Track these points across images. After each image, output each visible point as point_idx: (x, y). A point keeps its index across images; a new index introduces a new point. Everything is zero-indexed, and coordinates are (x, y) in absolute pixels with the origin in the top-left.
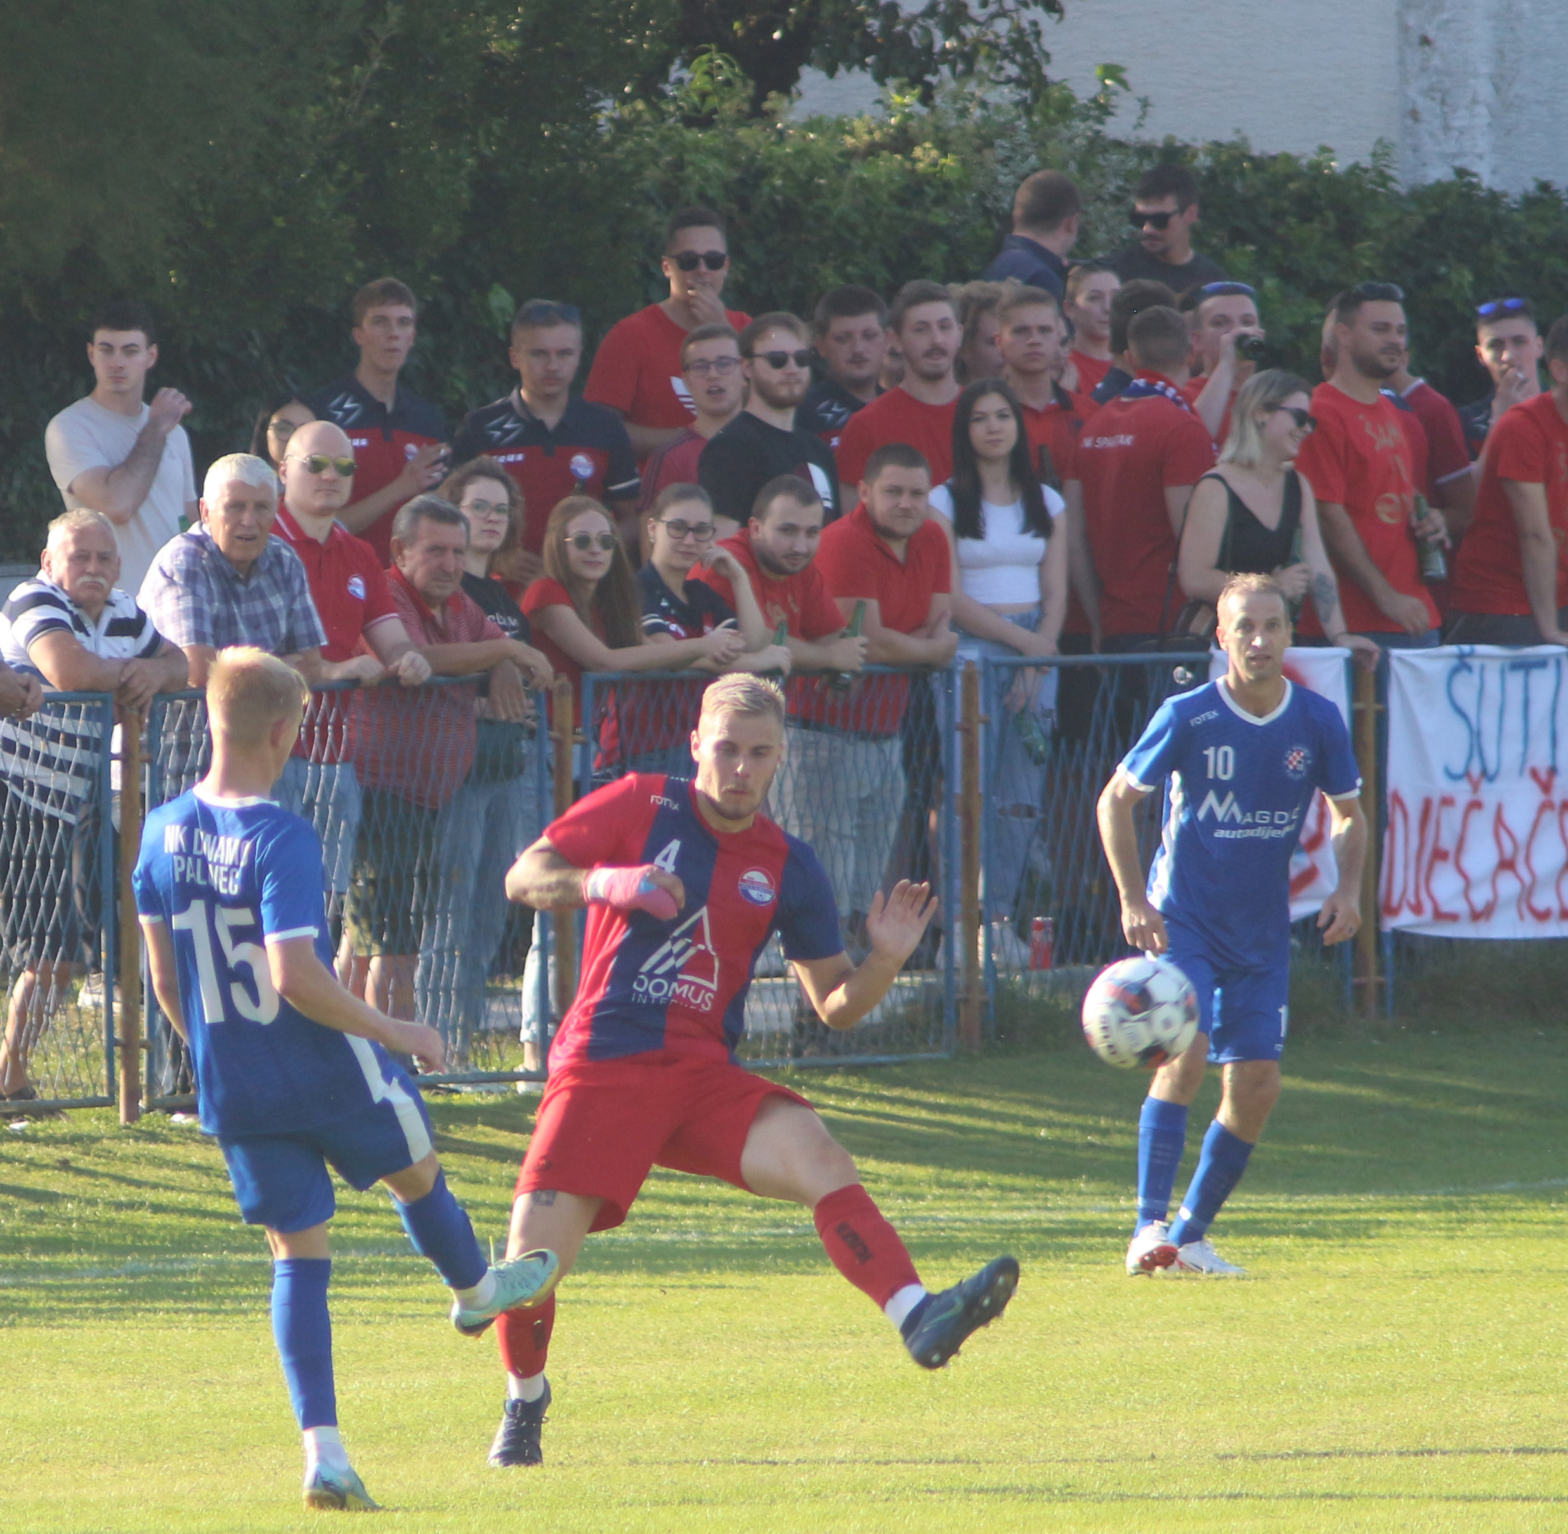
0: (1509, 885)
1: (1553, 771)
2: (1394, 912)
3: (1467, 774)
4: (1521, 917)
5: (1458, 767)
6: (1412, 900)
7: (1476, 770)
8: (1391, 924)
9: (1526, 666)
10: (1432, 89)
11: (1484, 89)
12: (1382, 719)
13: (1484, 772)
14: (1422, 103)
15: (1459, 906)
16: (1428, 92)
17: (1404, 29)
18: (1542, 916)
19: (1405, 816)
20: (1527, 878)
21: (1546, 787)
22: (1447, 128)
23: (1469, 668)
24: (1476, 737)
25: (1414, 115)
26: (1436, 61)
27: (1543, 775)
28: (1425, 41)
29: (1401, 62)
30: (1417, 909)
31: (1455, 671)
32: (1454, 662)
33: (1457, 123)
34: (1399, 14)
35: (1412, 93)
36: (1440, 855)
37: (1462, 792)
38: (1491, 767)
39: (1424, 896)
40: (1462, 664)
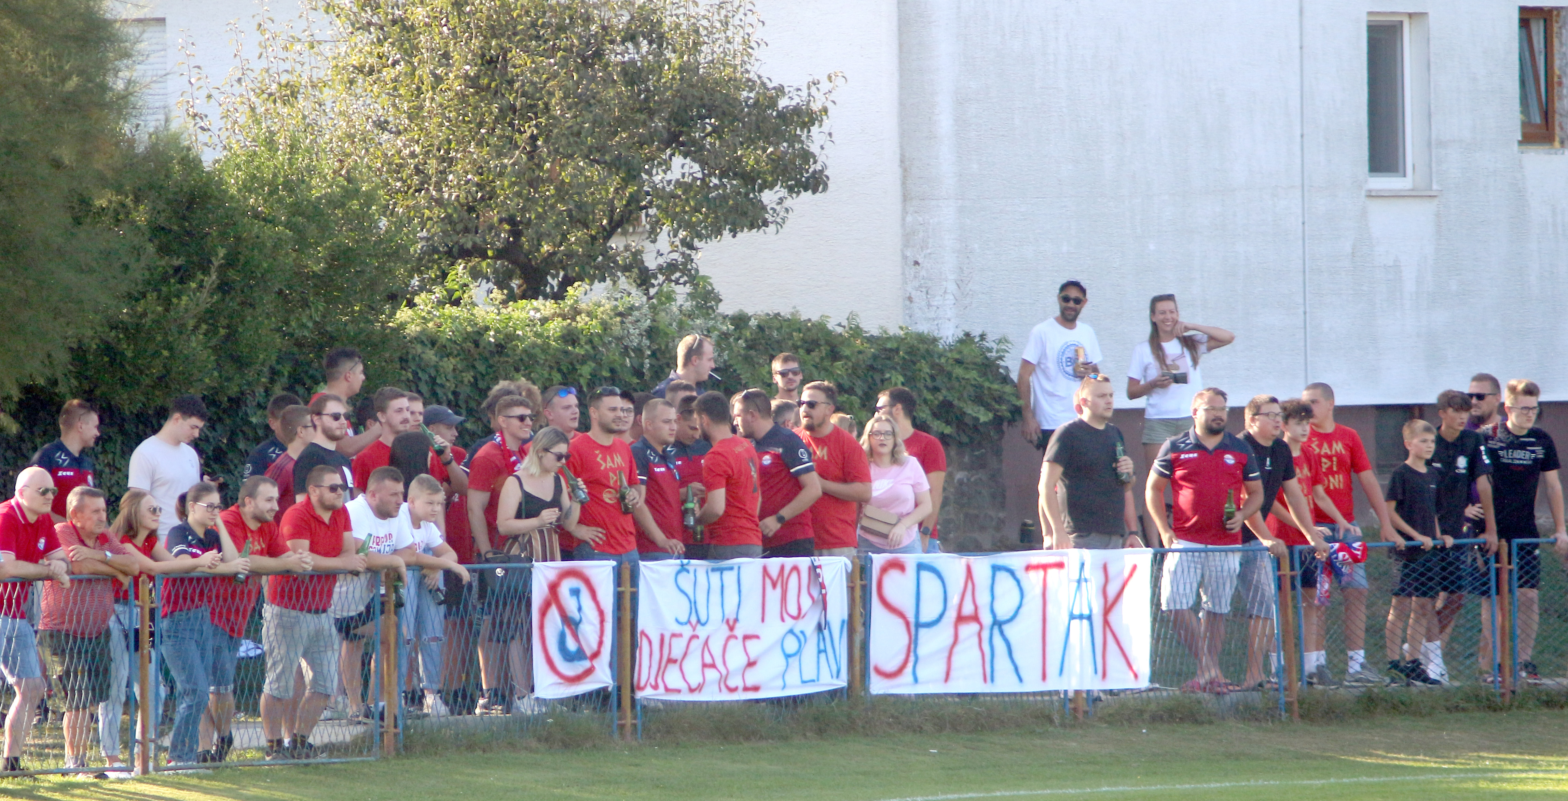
0: (712, 674)
1: (736, 620)
2: (642, 689)
3: (689, 622)
4: (720, 690)
5: (684, 619)
6: (653, 683)
7: (694, 620)
8: (639, 695)
9: (721, 570)
10: (920, 286)
11: (952, 287)
12: (634, 597)
13: (699, 621)
14: (914, 294)
15: (681, 685)
16: (918, 288)
17: (905, 257)
18: (732, 690)
19: (650, 642)
20: (724, 672)
21: (731, 629)
22: (929, 306)
23: (688, 571)
24: (693, 605)
25: (910, 299)
26: (923, 273)
27: (731, 623)
28: (916, 263)
29: (903, 274)
30: (656, 687)
31: (678, 573)
32: (679, 568)
33: (935, 303)
34: (902, 251)
35: (909, 289)
36: (671, 661)
37: (687, 631)
38: (703, 619)
39: (660, 680)
40: (683, 569)
